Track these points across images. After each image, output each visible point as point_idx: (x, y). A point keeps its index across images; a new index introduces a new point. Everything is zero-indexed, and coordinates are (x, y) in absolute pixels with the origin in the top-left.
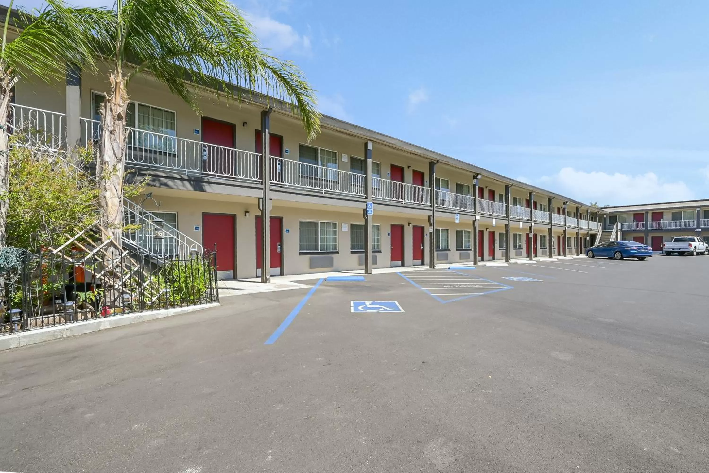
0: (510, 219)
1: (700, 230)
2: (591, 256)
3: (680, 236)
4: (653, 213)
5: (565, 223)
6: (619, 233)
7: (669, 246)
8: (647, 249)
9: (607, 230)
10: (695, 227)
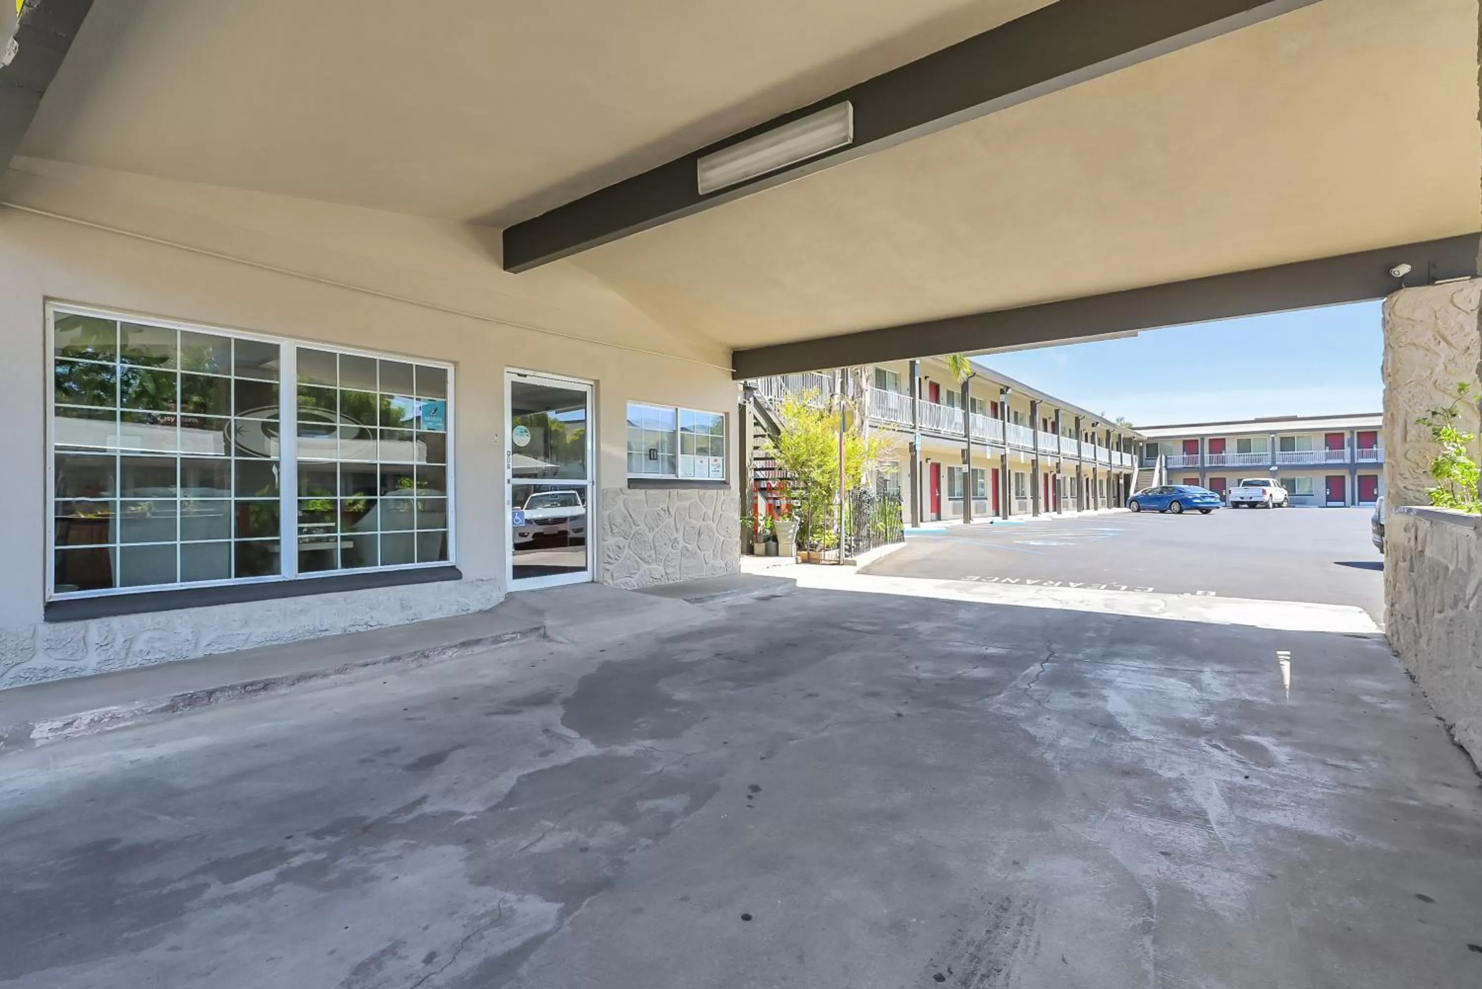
0: (1039, 453)
1: (1276, 468)
2: (1136, 508)
3: (1251, 477)
4: (1211, 441)
5: (1095, 456)
6: (1164, 472)
7: (1236, 493)
8: (1213, 497)
9: (1145, 466)
10: (1269, 463)
